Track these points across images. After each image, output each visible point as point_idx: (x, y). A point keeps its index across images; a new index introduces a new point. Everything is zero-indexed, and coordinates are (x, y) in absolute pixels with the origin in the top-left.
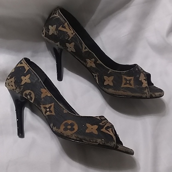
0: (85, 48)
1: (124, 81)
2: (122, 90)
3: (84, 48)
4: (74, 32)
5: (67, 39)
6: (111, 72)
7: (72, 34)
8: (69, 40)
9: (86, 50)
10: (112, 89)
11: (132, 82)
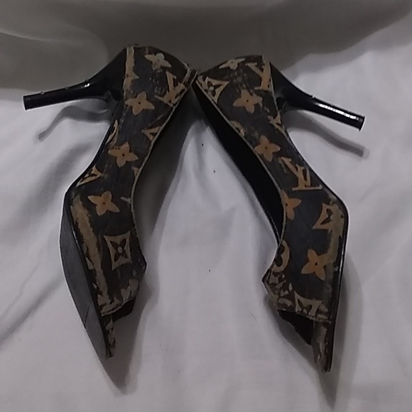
0: (154, 134)
1: (118, 239)
2: (98, 240)
3: (154, 130)
4: (174, 105)
5: (156, 91)
6: (126, 202)
7: (170, 102)
8: (156, 96)
9: (151, 137)
10: (90, 215)
11: (122, 261)
